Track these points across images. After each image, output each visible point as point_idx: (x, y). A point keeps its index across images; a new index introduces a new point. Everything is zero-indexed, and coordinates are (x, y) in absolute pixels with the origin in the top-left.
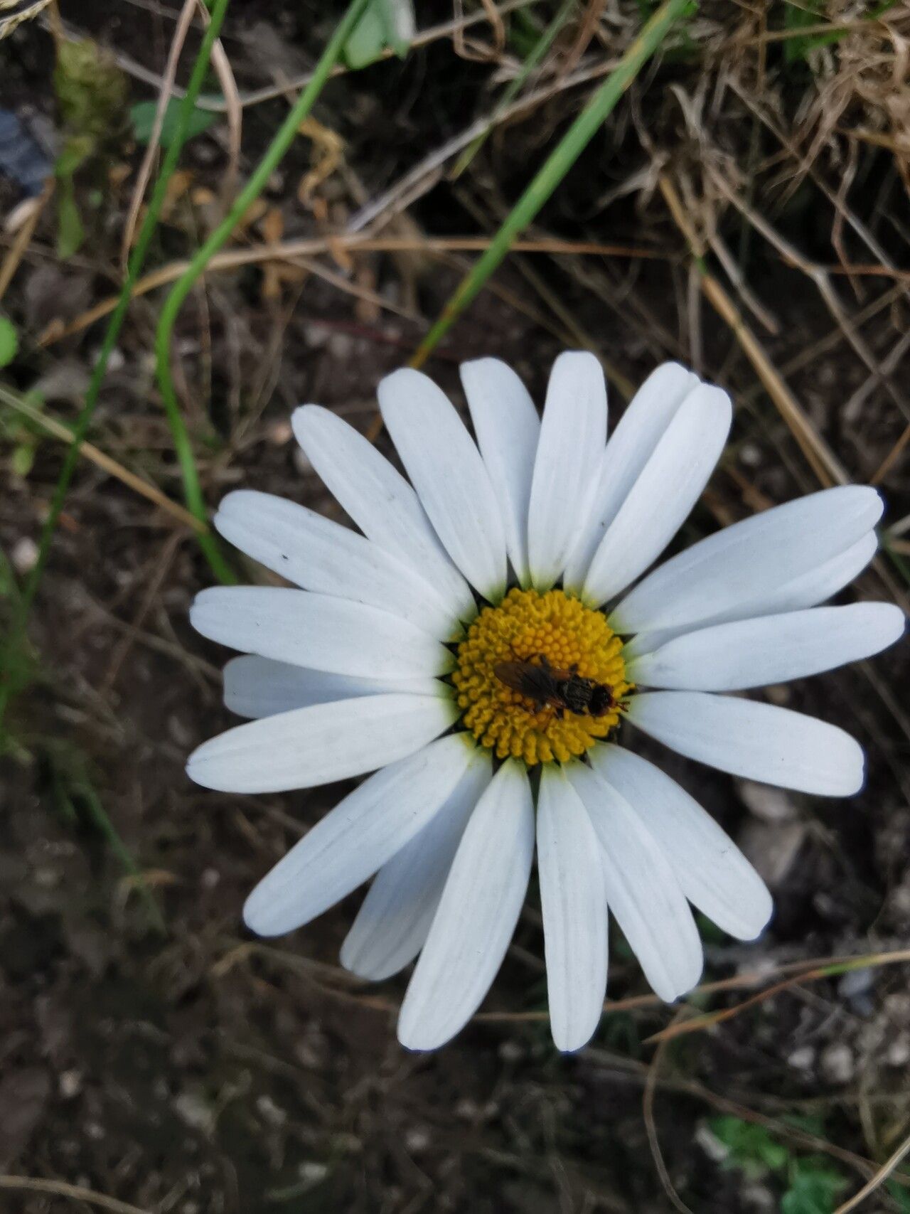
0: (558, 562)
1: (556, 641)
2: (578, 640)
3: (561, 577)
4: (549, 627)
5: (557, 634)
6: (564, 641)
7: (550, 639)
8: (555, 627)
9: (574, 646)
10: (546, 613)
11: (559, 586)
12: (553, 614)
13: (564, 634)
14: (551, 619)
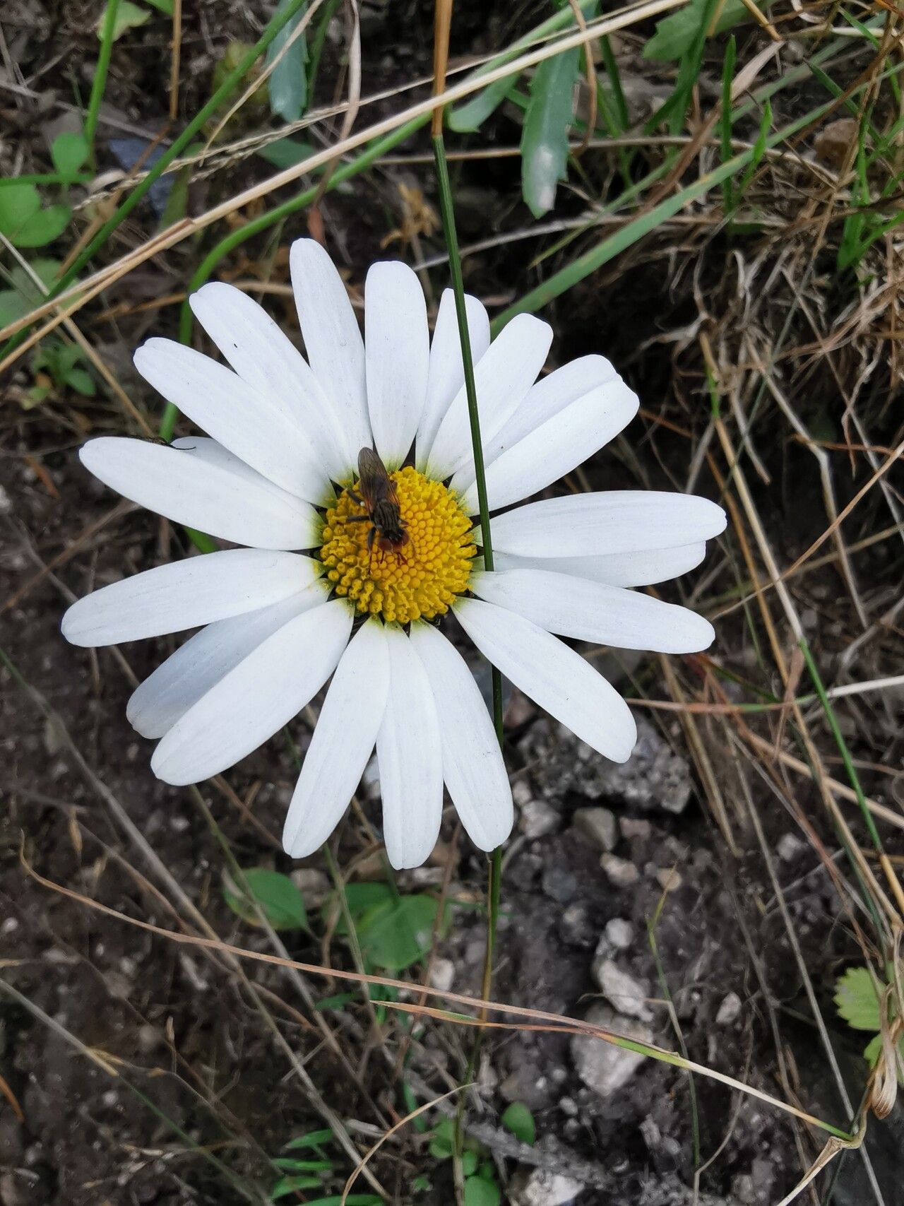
0: (452, 464)
1: (425, 520)
2: (442, 527)
3: (450, 478)
4: (424, 506)
5: (428, 514)
6: (431, 522)
7: (420, 516)
8: (429, 509)
9: (438, 530)
10: (426, 494)
11: (446, 483)
12: (431, 497)
13: (433, 517)
14: (428, 500)
